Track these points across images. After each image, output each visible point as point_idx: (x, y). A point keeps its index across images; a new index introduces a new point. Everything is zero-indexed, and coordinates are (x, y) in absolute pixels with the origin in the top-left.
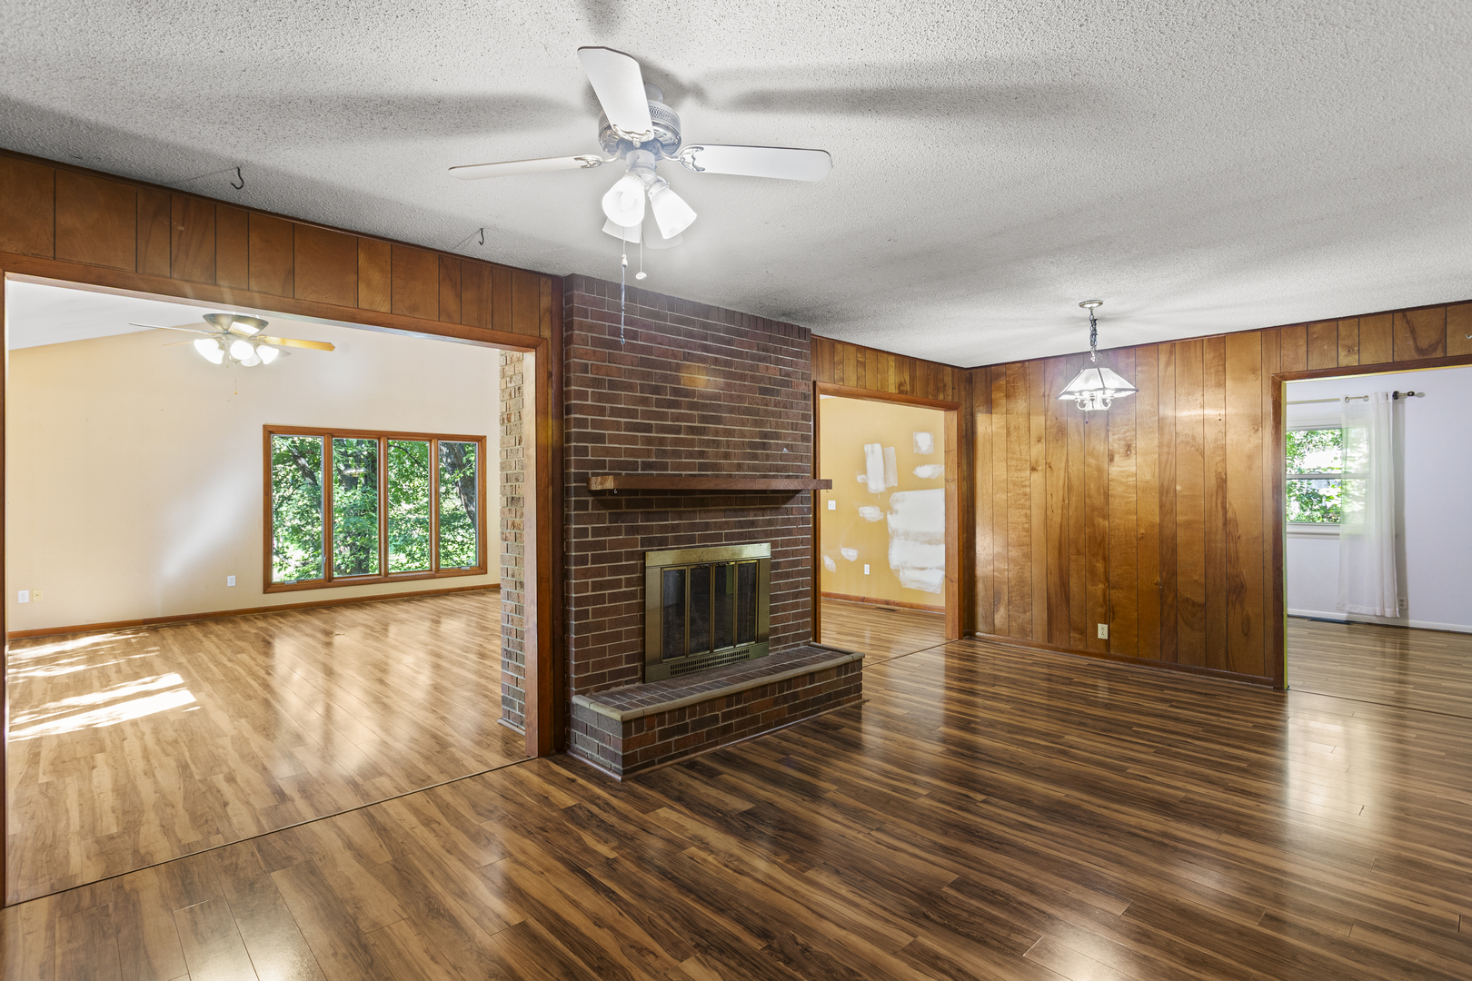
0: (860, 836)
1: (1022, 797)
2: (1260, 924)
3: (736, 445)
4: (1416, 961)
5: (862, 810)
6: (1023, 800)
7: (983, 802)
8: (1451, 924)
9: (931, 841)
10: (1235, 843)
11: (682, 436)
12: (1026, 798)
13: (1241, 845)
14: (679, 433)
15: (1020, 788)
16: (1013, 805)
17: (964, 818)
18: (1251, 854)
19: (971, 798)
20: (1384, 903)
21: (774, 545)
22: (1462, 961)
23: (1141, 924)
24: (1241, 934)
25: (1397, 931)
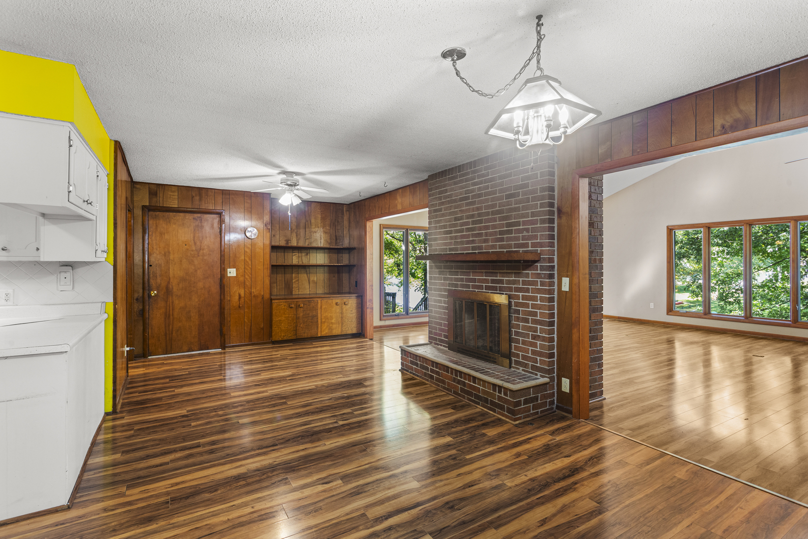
2: (200, 442)
3: (491, 234)
4: (145, 461)
8: (129, 487)
10: (237, 469)
11: (465, 233)
13: (234, 470)
14: (463, 232)
17: (325, 414)
20: (160, 480)
21: (510, 297)
22: (125, 472)
23: (230, 422)
24: (203, 436)
25: (152, 469)
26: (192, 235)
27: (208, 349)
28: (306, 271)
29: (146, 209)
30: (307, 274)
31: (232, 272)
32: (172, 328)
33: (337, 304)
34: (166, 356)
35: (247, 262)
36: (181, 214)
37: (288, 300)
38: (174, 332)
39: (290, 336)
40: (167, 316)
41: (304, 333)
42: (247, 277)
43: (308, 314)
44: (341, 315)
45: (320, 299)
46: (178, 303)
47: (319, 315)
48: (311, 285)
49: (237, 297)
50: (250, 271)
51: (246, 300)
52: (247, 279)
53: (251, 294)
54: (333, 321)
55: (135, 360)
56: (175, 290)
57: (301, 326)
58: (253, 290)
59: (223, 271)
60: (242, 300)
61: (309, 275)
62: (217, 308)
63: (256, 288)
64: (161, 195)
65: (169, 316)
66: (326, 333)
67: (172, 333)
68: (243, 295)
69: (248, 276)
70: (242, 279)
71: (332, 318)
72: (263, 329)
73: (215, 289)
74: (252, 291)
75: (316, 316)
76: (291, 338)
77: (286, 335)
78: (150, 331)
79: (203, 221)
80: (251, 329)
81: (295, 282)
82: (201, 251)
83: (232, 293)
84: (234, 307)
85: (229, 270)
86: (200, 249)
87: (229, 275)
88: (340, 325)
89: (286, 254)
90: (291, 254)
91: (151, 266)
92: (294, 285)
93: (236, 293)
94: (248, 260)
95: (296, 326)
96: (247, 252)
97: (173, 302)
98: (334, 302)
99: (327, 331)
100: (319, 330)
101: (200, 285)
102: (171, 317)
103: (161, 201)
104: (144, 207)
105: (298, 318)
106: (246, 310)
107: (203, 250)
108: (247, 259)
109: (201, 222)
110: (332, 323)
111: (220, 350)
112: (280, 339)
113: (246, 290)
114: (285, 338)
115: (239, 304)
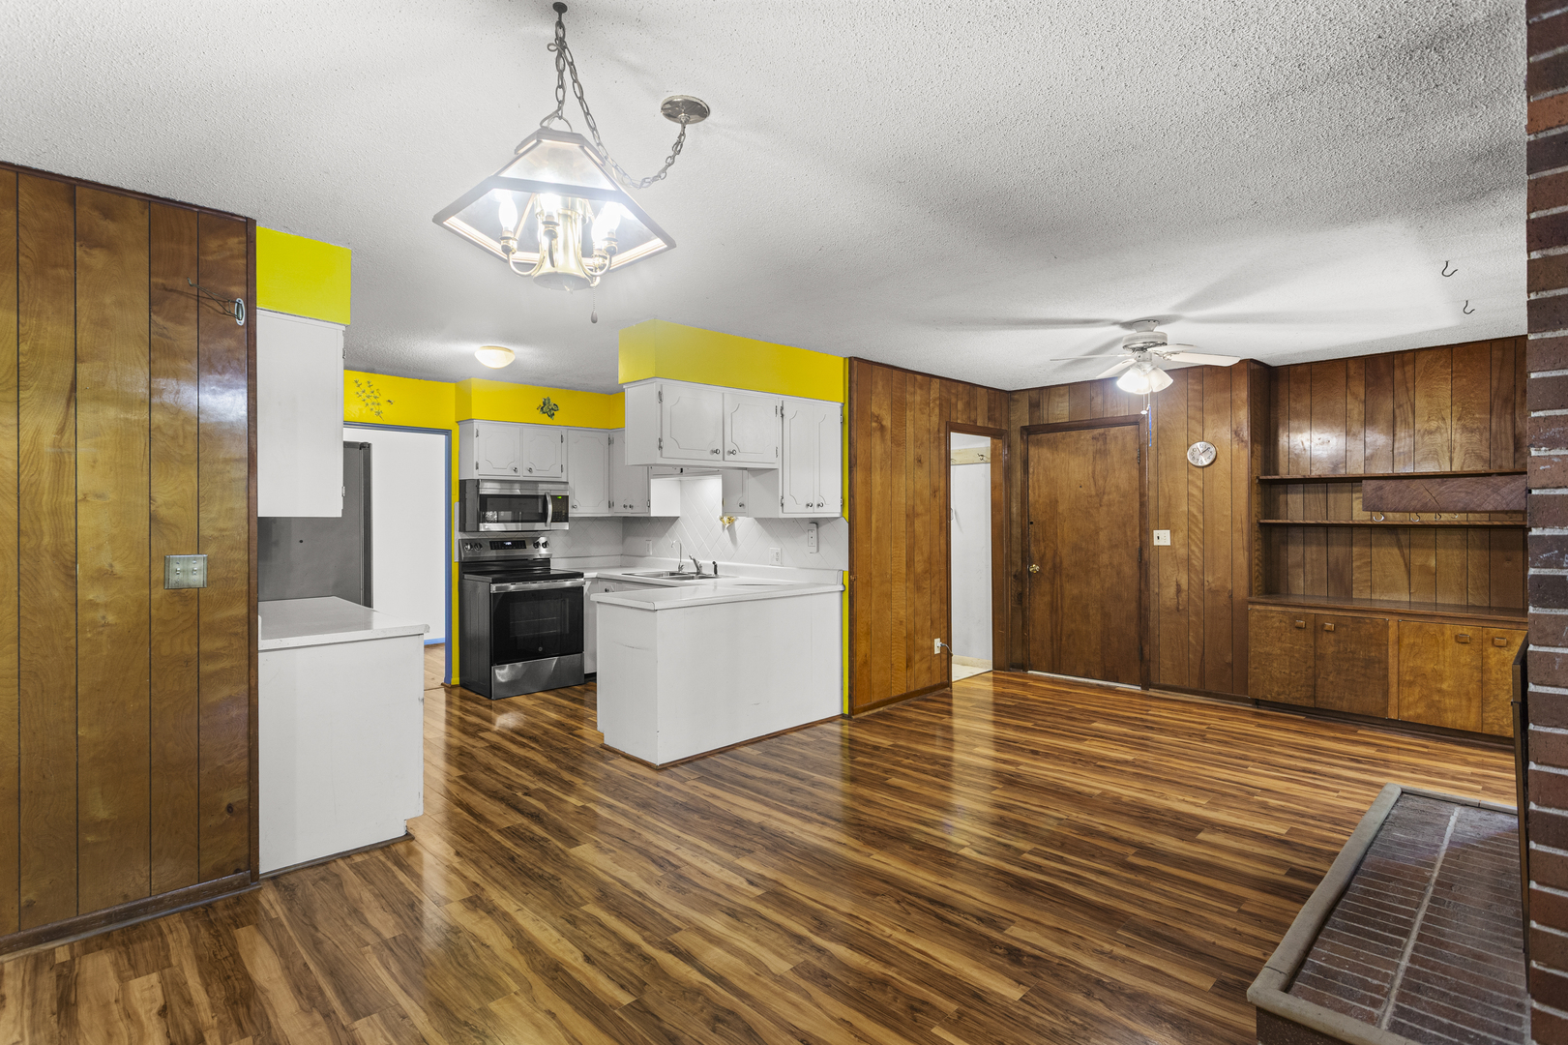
0: (1074, 814)
1: (920, 853)
5: (1085, 835)
6: (919, 850)
7: (963, 847)
9: (1014, 812)
12: (915, 851)
15: (915, 863)
16: (934, 843)
18: (758, 810)
19: (975, 851)
26: (1090, 468)
27: (1117, 682)
28: (1398, 540)
29: (1028, 431)
30: (1400, 547)
31: (1162, 538)
32: (1061, 630)
33: (1460, 640)
34: (1052, 675)
35: (1194, 516)
36: (1074, 433)
37: (1290, 609)
38: (1064, 639)
39: (1299, 696)
40: (1054, 608)
41: (1341, 699)
42: (1193, 548)
43: (1353, 652)
44: (1477, 675)
45: (1396, 618)
46: (1071, 589)
47: (1392, 661)
48: (1415, 578)
49: (1173, 590)
50: (1200, 536)
51: (1193, 596)
52: (1193, 551)
53: (1203, 584)
54: (1445, 686)
55: (1009, 671)
56: (1066, 564)
57: (1331, 678)
58: (1209, 578)
59: (1145, 533)
60: (1184, 595)
61: (1406, 551)
62: (1133, 606)
63: (1214, 574)
64: (1045, 407)
65: (1057, 610)
66: (1419, 716)
67: (1061, 640)
68: (1184, 586)
69: (1197, 546)
70: (1182, 552)
71: (1439, 676)
72: (1231, 665)
73: (1129, 570)
74: (1206, 579)
75: (1379, 662)
76: (1299, 703)
77: (1284, 693)
78: (1031, 628)
79: (1108, 441)
80: (1202, 660)
81: (1359, 567)
82: (1106, 497)
83: (1162, 580)
84: (1168, 608)
85: (1156, 533)
86: (1104, 493)
87: (1156, 543)
88: (1476, 703)
89: (1331, 496)
90: (1346, 496)
91: (1032, 523)
92: (1356, 575)
93: (1170, 583)
94: (1196, 513)
95: (1315, 677)
96: (1193, 495)
97: (1061, 586)
98: (1448, 633)
99: (1419, 711)
100: (1393, 701)
101: (1104, 558)
102: (1060, 611)
103: (1045, 416)
104: (1024, 428)
105: (1319, 657)
106: (1193, 618)
107: (1109, 494)
108: (1194, 510)
109: (1105, 443)
110: (1440, 691)
111: (1137, 689)
112: (1269, 698)
113: (1192, 576)
114: (1282, 699)
115: (1178, 603)
